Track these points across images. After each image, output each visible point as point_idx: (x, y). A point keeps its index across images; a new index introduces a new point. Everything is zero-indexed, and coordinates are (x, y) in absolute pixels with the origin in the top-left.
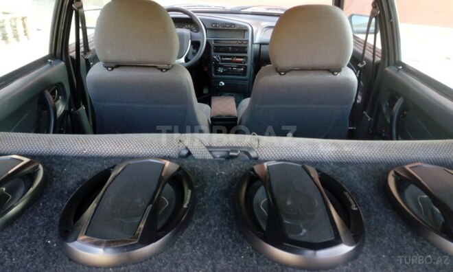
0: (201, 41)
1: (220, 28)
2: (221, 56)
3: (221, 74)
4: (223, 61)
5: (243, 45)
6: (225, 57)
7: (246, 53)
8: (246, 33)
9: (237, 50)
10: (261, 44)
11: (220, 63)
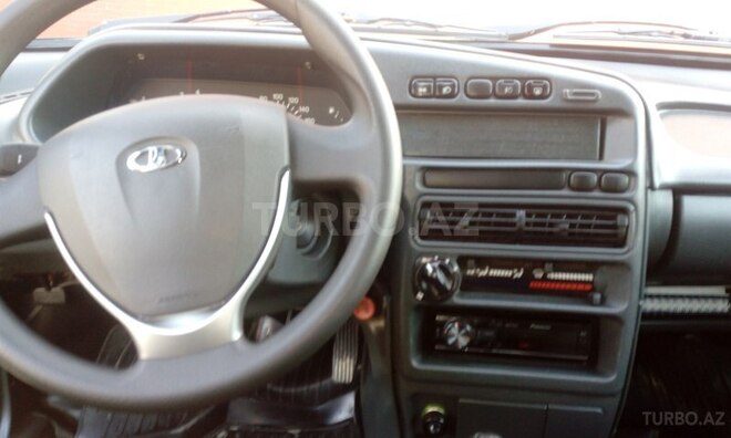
0: (368, 184)
1: (462, 99)
2: (463, 261)
3: (454, 355)
4: (470, 285)
5: (597, 198)
6: (481, 262)
7: (619, 241)
8: (615, 129)
9: (564, 224)
10: (679, 191)
11: (457, 300)
